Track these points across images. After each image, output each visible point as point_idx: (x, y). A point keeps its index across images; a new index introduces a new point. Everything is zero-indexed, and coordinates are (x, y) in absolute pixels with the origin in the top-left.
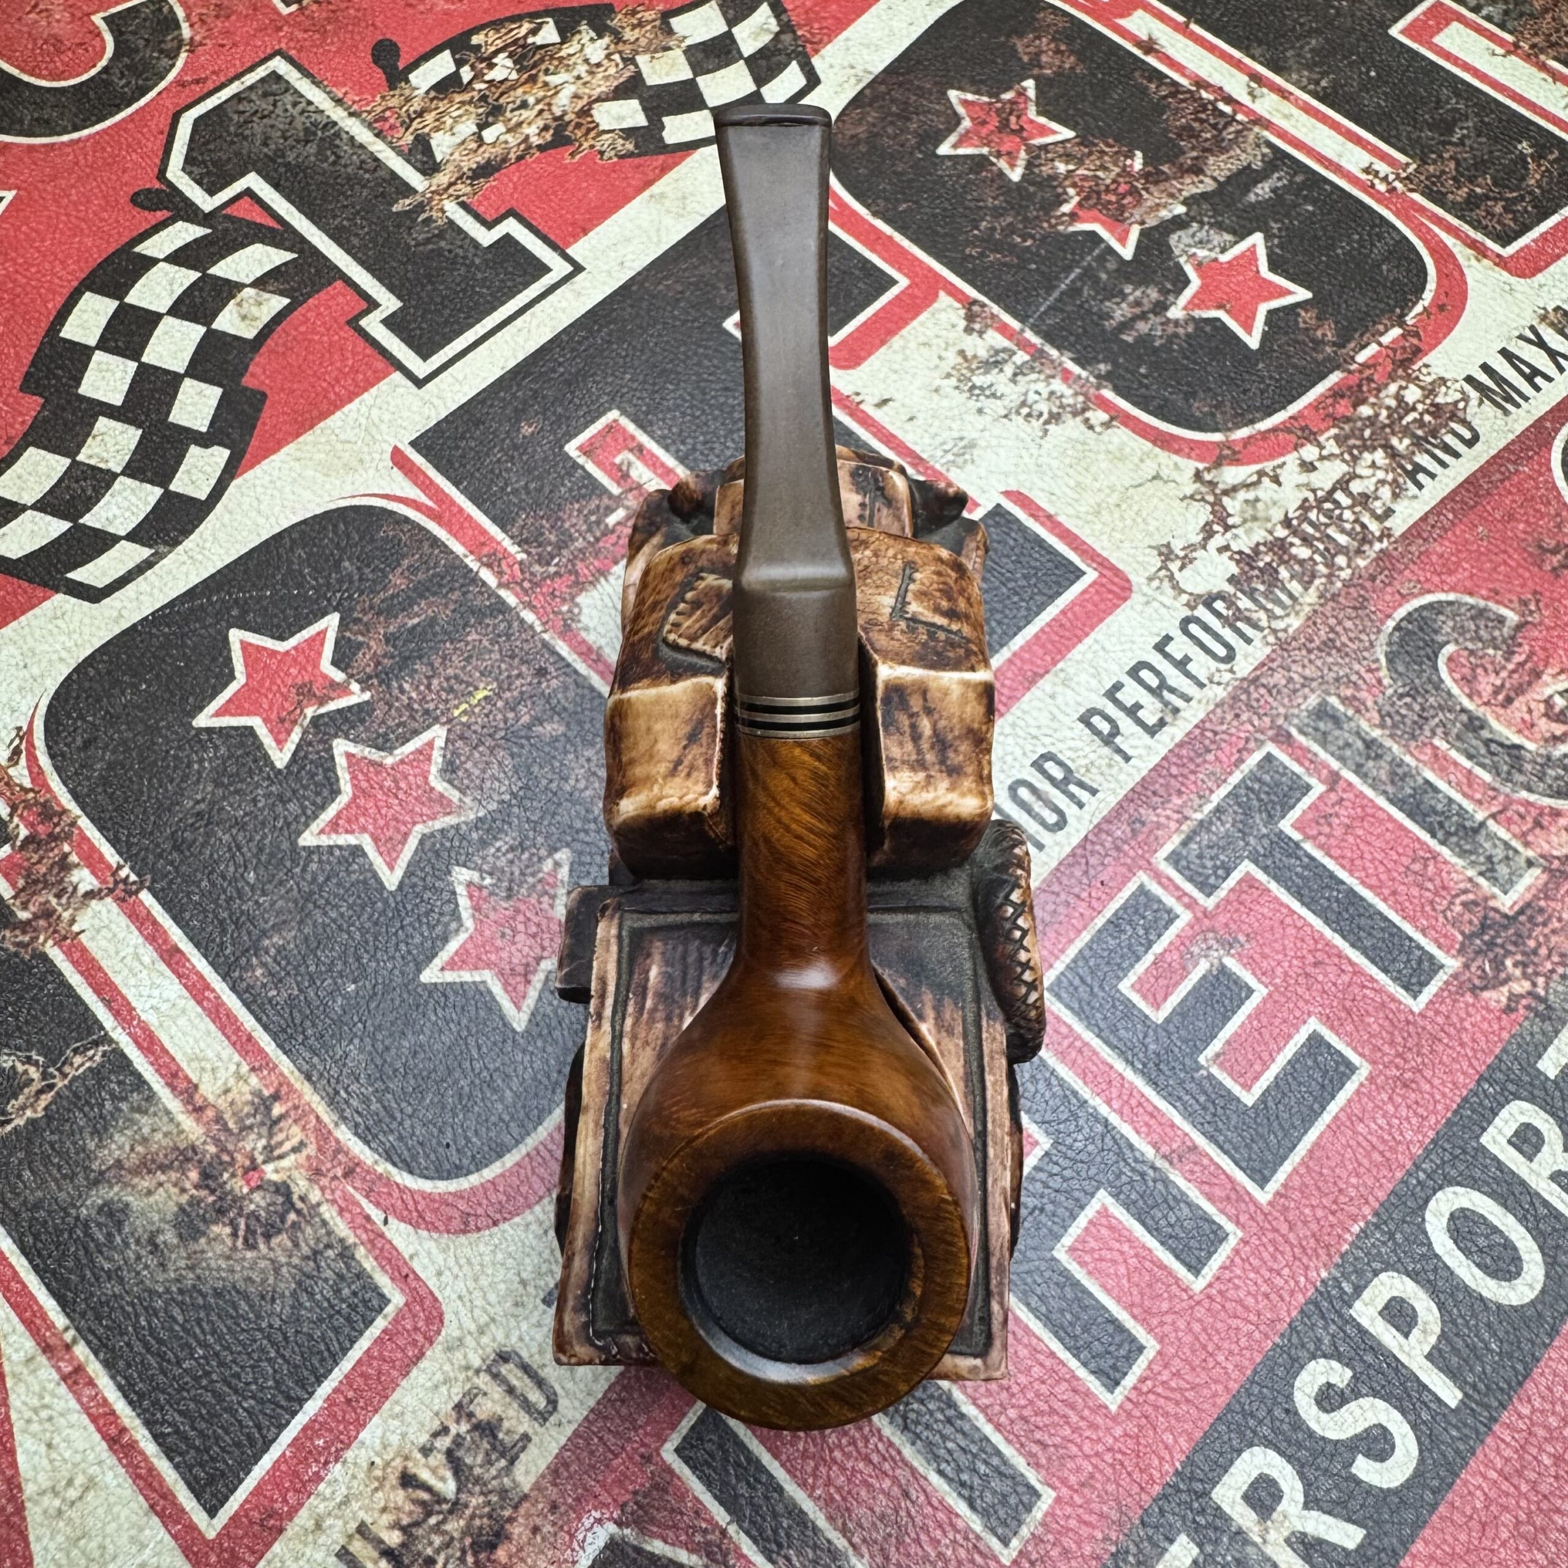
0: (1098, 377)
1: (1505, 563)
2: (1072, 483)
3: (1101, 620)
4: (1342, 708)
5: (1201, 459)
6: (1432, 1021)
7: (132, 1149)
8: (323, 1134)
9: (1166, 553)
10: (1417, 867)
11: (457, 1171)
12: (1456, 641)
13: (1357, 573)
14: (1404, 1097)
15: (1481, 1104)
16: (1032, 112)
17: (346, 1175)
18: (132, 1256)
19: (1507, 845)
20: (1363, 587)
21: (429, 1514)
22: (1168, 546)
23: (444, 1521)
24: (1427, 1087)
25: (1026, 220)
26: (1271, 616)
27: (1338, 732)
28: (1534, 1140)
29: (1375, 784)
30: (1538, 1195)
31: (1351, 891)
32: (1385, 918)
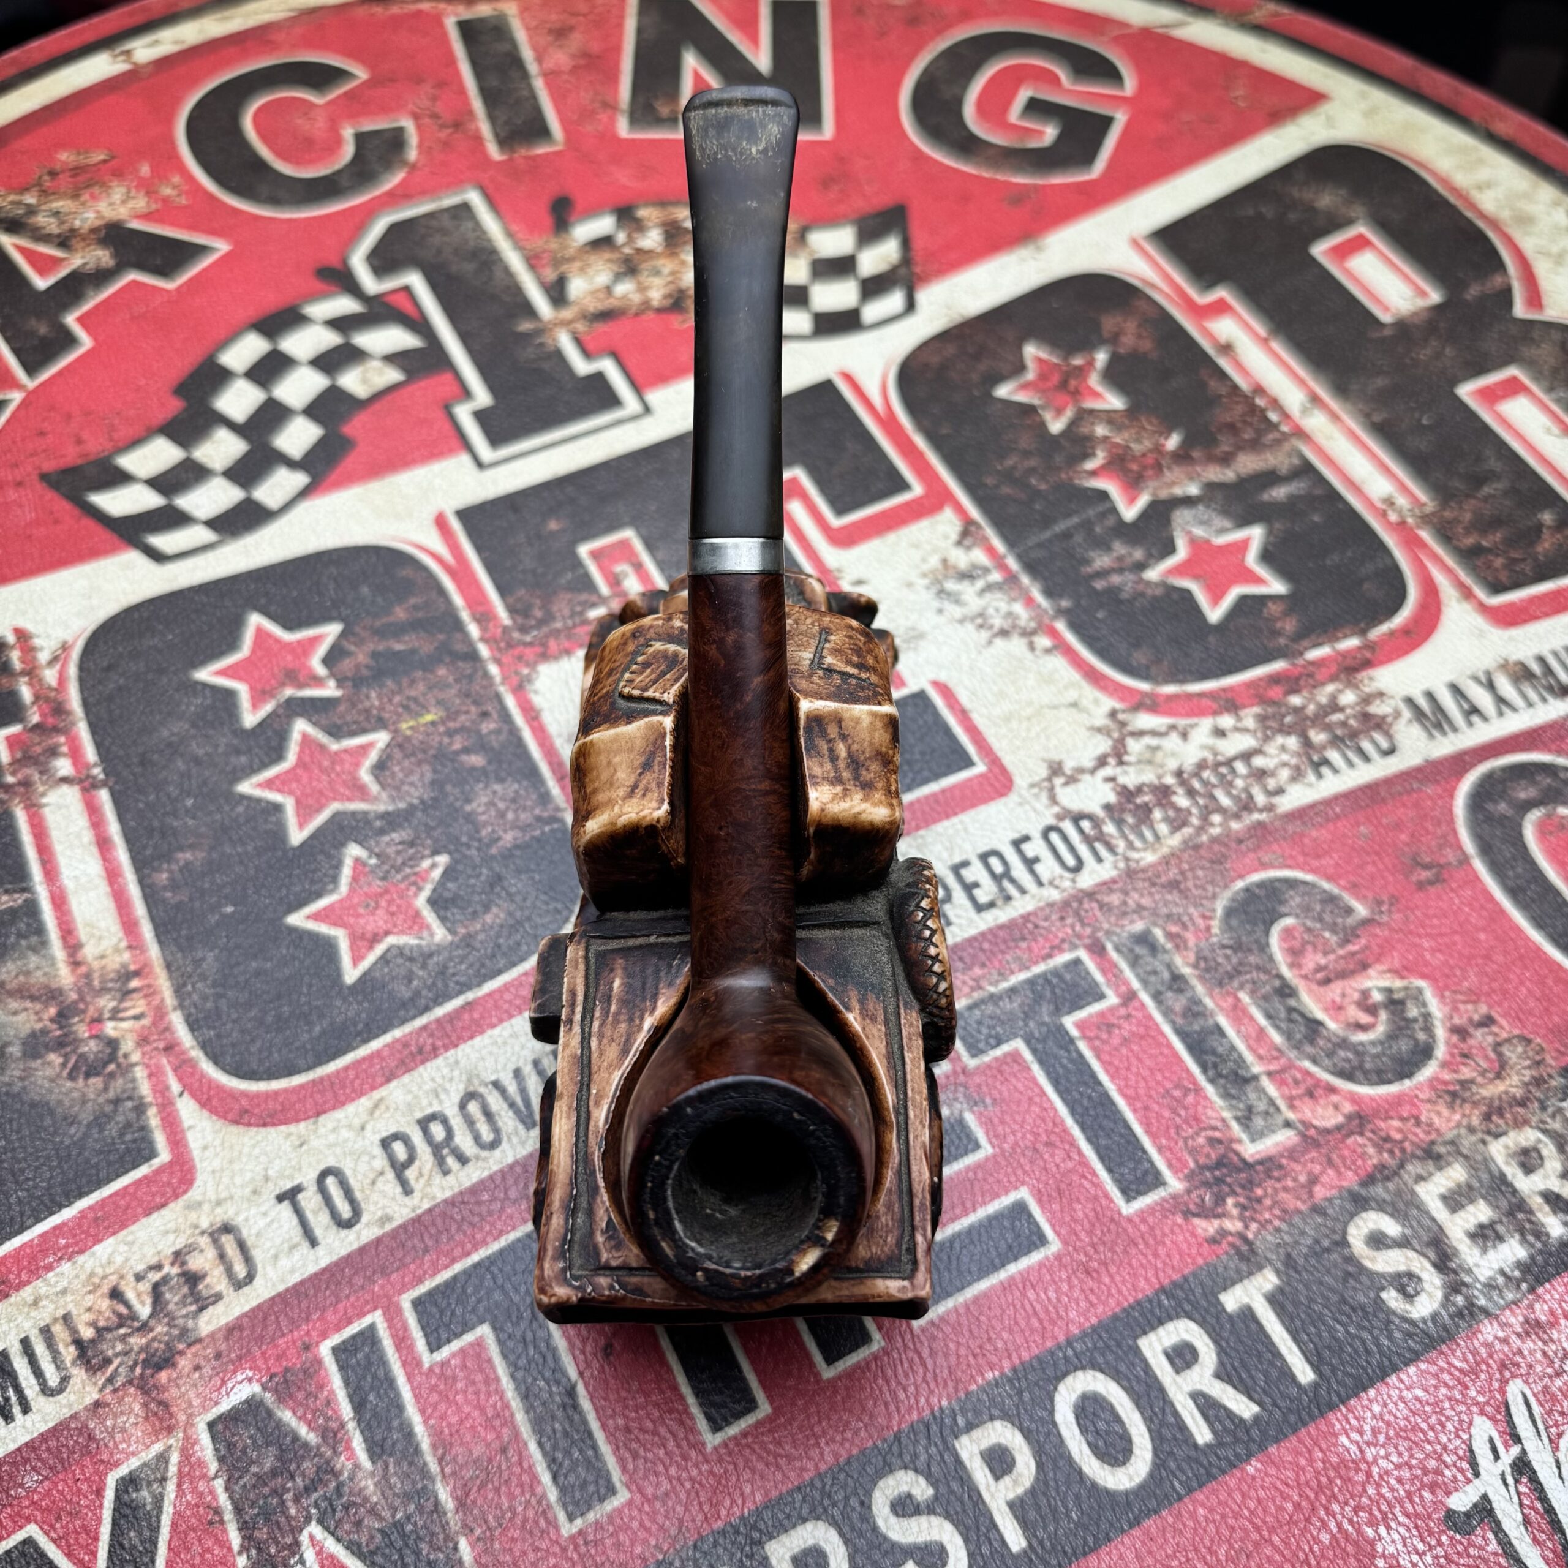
0: (1057, 610)
1: (1374, 863)
2: (995, 689)
3: (973, 806)
4: (1162, 940)
5: (1121, 701)
6: (1135, 1226)
9: (1055, 769)
10: (1176, 1093)
12: (1297, 917)
13: (1226, 833)
14: (1081, 1281)
15: (1152, 1311)
16: (1095, 381)
17: (165, 1049)
19: (1271, 1102)
20: (1227, 847)
21: (120, 1326)
22: (1060, 763)
23: (130, 1335)
24: (1107, 1280)
25: (1048, 469)
26: (1130, 845)
27: (1149, 959)
28: (1188, 1357)
29: (1167, 1013)
30: (1172, 1405)
31: (1106, 1095)
32: (1128, 1127)
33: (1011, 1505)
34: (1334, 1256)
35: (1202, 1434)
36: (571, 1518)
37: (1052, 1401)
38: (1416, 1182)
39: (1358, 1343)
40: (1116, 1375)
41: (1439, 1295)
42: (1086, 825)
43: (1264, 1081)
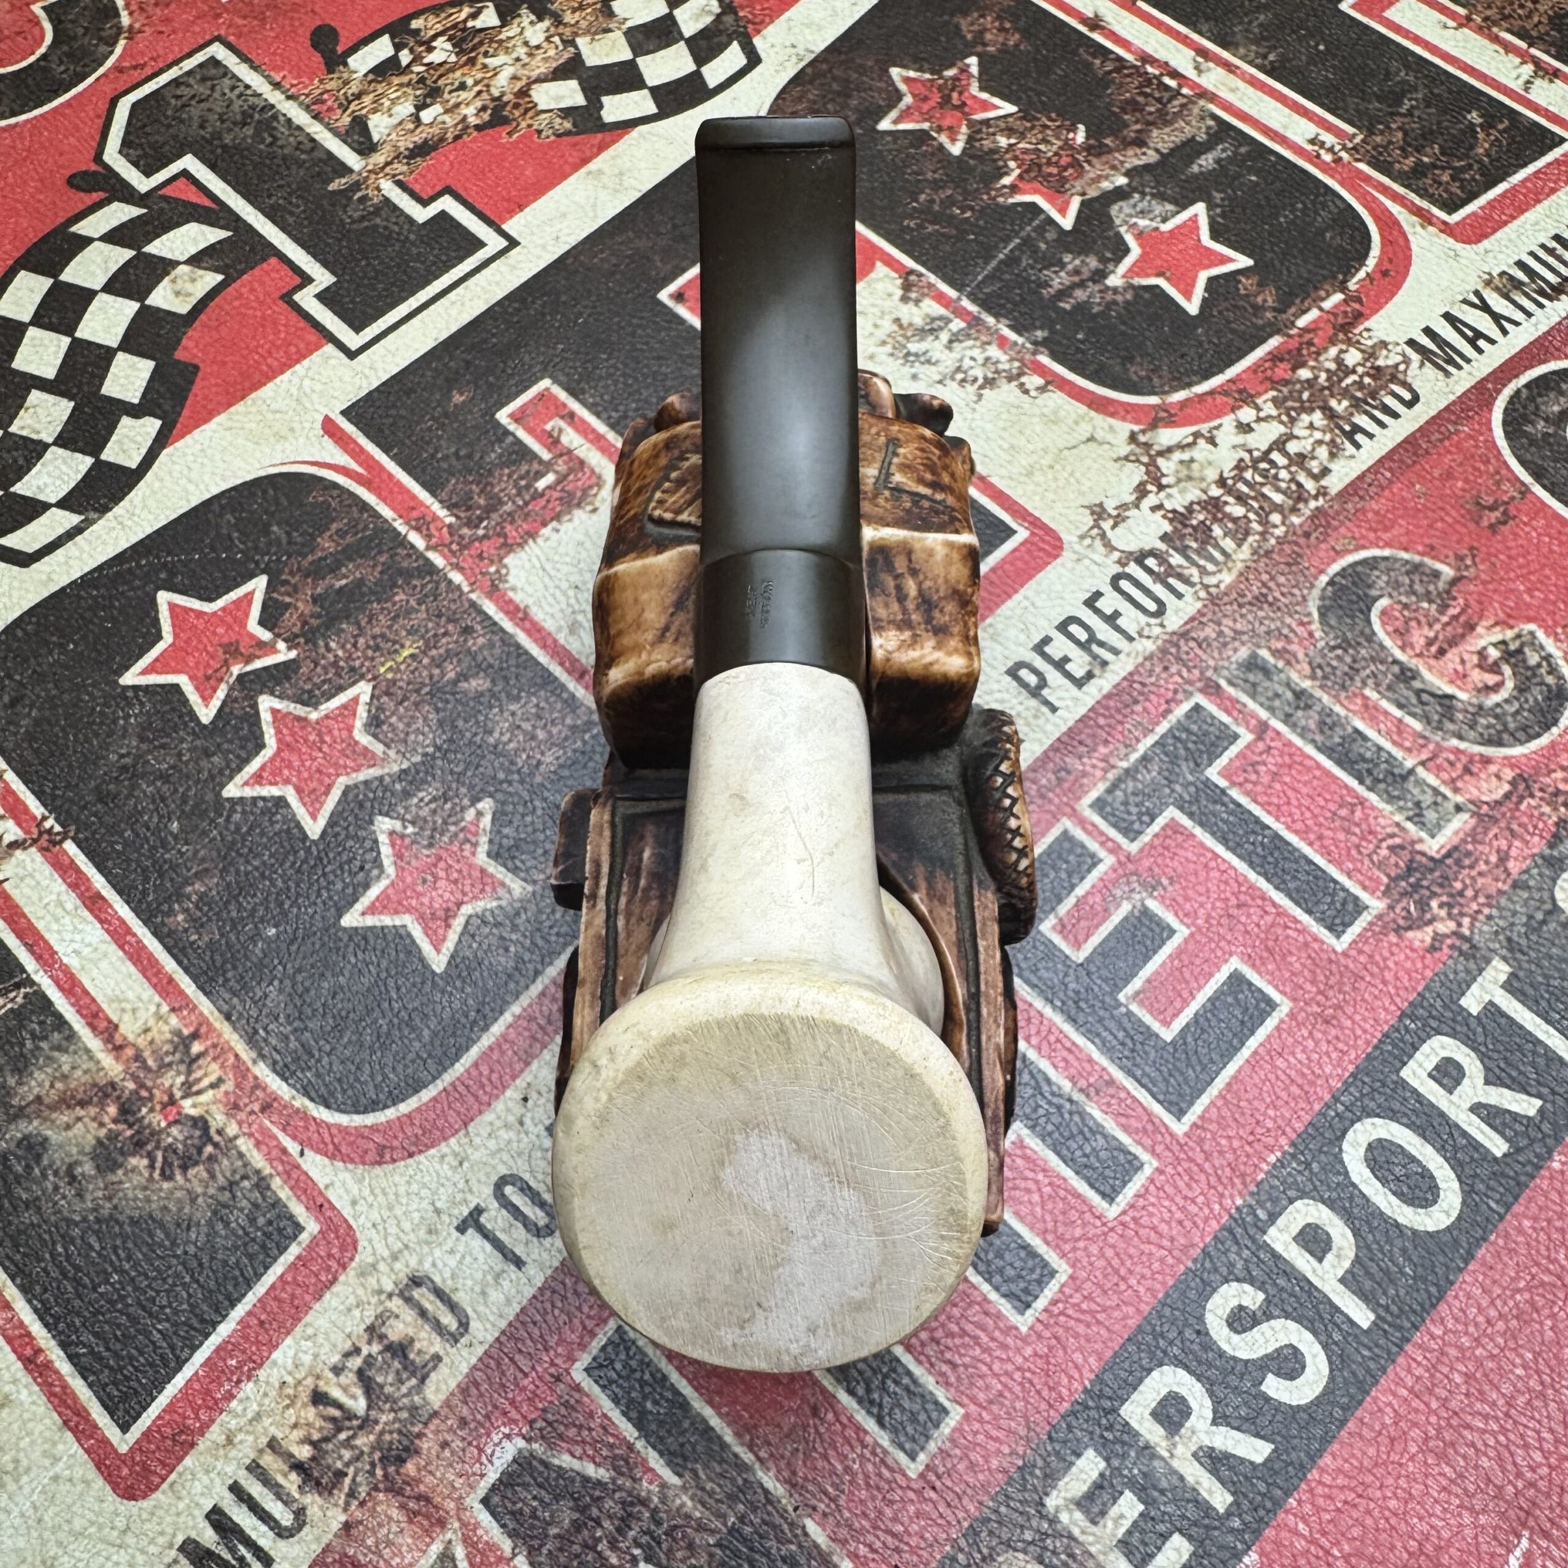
0: (1034, 343)
1: (1442, 519)
2: (1005, 446)
3: (1031, 577)
4: (1272, 660)
5: (1137, 421)
6: (1355, 960)
7: (52, 1086)
8: (241, 1070)
9: (1098, 512)
10: (1344, 812)
11: (374, 1106)
12: (1391, 596)
13: (1291, 531)
14: (1324, 1033)
15: (1402, 1040)
16: (974, 89)
17: (263, 1110)
18: (50, 1187)
19: (1433, 789)
20: (1297, 544)
21: (338, 1431)
22: (1101, 505)
23: (354, 1437)
24: (1348, 1023)
25: (966, 193)
26: (1203, 571)
27: (1267, 684)
28: (1454, 1073)
29: (1303, 733)
30: (1457, 1126)
31: (1277, 836)
32: (1310, 862)
33: (1342, 1281)
35: (1498, 1146)
36: (912, 1456)
37: (1342, 1162)
40: (1393, 1115)
42: (1151, 562)
43: (1421, 771)
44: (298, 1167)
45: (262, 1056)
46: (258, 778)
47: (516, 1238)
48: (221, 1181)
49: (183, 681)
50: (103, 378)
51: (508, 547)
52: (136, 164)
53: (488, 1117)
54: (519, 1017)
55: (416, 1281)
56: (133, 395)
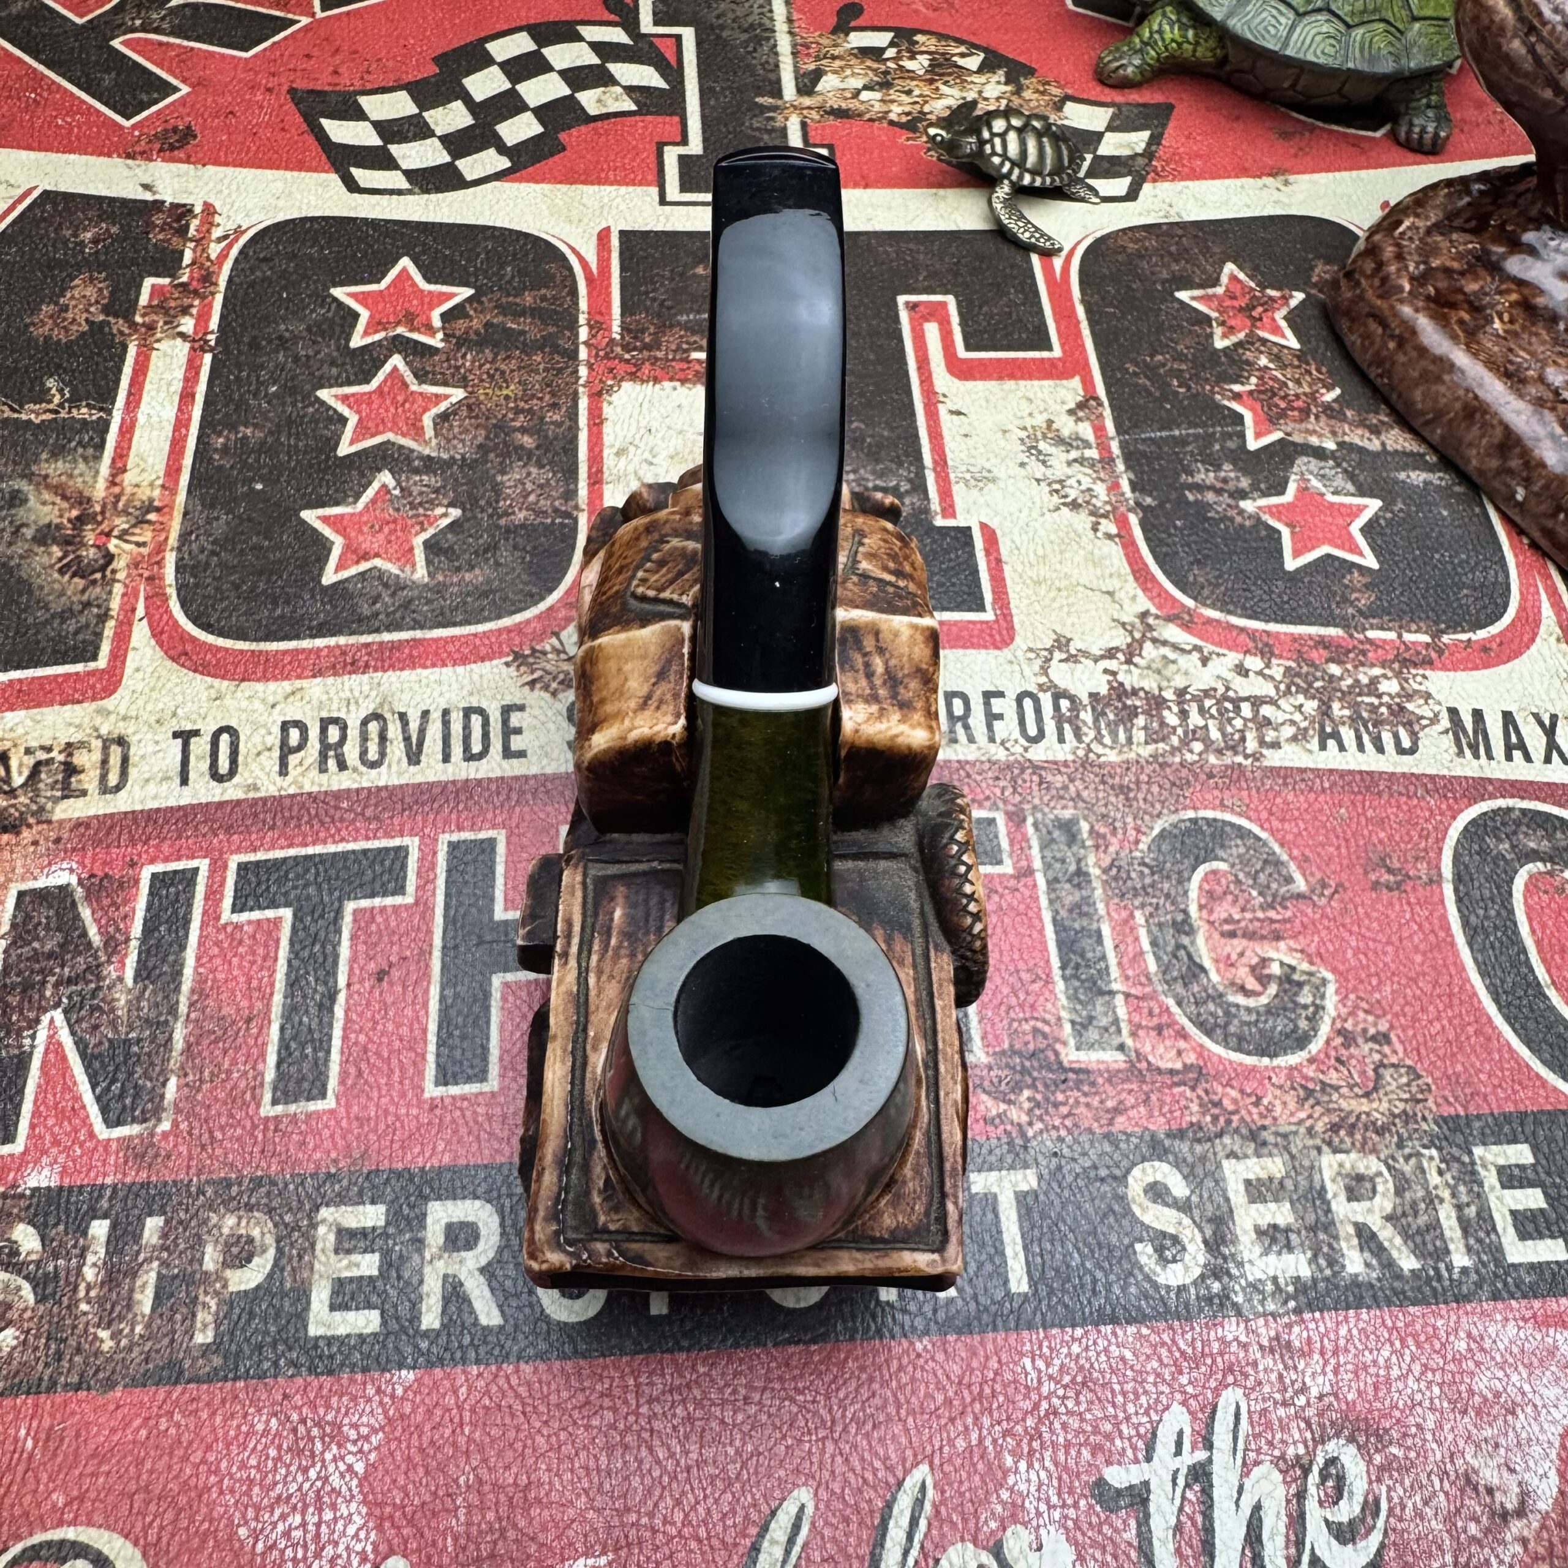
0: (1137, 504)
1: (1338, 848)
2: (1040, 552)
3: (964, 647)
4: (1085, 835)
5: (1159, 607)
7: (60, 475)
8: (160, 548)
9: (1061, 643)
10: (1025, 976)
12: (1233, 866)
13: (1202, 762)
16: (1281, 314)
17: (148, 578)
19: (1116, 1022)
20: (1196, 776)
22: (1069, 640)
25: (1197, 377)
26: (1099, 738)
27: (1064, 847)
29: (1055, 901)
34: (1105, 1188)
35: (889, 1293)
36: (275, 1102)
38: (1228, 1157)
39: (1088, 1278)
41: (1197, 1272)
42: (1065, 704)
43: (1119, 1000)
44: (130, 624)
45: (179, 549)
46: (345, 399)
47: (199, 766)
48: (85, 598)
49: (365, 315)
50: (506, 119)
51: (633, 377)
52: (655, 14)
53: (259, 686)
54: (338, 646)
55: (121, 741)
56: (510, 141)
